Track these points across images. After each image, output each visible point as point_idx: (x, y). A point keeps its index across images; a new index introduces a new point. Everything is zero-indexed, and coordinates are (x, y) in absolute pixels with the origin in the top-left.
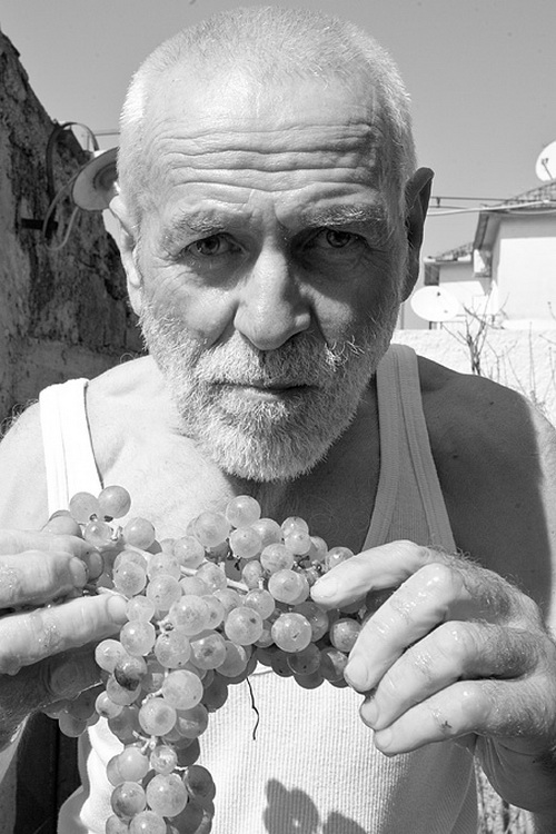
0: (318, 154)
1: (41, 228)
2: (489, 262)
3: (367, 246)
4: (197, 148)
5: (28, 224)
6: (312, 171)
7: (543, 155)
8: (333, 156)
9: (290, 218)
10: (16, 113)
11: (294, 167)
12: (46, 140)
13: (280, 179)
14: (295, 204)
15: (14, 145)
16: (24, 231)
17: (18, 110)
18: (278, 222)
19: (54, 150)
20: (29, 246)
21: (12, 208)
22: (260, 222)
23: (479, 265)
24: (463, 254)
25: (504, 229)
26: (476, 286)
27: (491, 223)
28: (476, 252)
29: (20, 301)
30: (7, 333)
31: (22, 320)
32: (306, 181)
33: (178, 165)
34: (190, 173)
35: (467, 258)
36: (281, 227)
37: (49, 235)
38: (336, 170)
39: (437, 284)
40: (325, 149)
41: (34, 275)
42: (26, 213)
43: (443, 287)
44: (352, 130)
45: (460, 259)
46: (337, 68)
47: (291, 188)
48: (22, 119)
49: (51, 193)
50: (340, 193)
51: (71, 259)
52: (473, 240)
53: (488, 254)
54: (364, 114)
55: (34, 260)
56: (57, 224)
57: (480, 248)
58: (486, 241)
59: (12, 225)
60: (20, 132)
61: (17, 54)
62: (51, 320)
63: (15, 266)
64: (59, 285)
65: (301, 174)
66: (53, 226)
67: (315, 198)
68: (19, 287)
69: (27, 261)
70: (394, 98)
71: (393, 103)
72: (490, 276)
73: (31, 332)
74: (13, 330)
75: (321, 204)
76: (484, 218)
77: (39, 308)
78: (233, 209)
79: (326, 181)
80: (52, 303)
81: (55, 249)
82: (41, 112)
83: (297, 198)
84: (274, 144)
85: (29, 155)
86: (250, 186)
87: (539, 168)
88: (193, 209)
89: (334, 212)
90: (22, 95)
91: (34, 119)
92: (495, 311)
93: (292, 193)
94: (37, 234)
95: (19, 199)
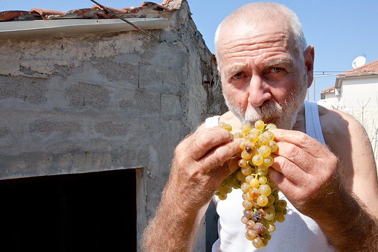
0: (266, 43)
1: (209, 83)
2: (340, 92)
3: (286, 72)
4: (230, 47)
5: (206, 82)
6: (264, 49)
7: (354, 61)
8: (271, 44)
9: (259, 64)
10: (202, 52)
11: (259, 48)
12: (210, 59)
13: (255, 52)
14: (260, 60)
15: (202, 60)
16: (205, 84)
17: (202, 51)
18: (256, 66)
19: (213, 62)
20: (206, 89)
21: (201, 78)
22: (250, 66)
23: (337, 93)
24: (332, 90)
25: (343, 82)
26: (336, 99)
27: (339, 81)
28: (336, 89)
29: (204, 104)
30: (200, 113)
31: (205, 109)
32: (263, 52)
33: (226, 53)
34: (229, 55)
35: (333, 91)
36: (257, 67)
37: (212, 85)
38: (272, 48)
39: (324, 99)
40: (268, 42)
41: (208, 96)
42: (205, 79)
43: (326, 99)
44: (277, 35)
45: (331, 92)
46: (272, 17)
47: (258, 55)
48: (204, 53)
49: (212, 74)
50: (274, 55)
51: (219, 92)
52: (334, 86)
53: (339, 90)
54: (281, 30)
55: (208, 92)
56: (214, 82)
57: (337, 88)
58: (338, 86)
59: (201, 83)
60: (203, 57)
61: (202, 36)
62: (213, 109)
63: (202, 94)
64: (216, 99)
65: (261, 50)
66: (213, 83)
67: (266, 58)
68: (204, 100)
69: (206, 93)
70: (294, 25)
71: (293, 27)
72: (340, 96)
73: (207, 113)
74: (202, 112)
75: (267, 59)
76: (338, 80)
77: (210, 106)
78: (242, 64)
79: (269, 52)
80: (214, 104)
81: (214, 89)
82: (209, 52)
83: (260, 58)
84: (252, 42)
85: (206, 63)
86: (246, 56)
87: (353, 65)
88: (232, 66)
89: (273, 60)
90: (203, 47)
91: (207, 53)
92: (342, 106)
93: (259, 56)
94: (209, 85)
95: (203, 75)
